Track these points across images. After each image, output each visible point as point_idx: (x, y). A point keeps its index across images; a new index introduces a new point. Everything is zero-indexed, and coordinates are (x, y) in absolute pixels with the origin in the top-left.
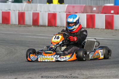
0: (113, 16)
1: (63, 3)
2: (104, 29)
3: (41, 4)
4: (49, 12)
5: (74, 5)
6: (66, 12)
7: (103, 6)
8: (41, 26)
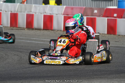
0: (116, 20)
1: (61, 5)
2: (105, 34)
3: (36, 5)
4: (45, 14)
5: (73, 6)
6: (63, 14)
7: (105, 8)
8: (36, 29)
